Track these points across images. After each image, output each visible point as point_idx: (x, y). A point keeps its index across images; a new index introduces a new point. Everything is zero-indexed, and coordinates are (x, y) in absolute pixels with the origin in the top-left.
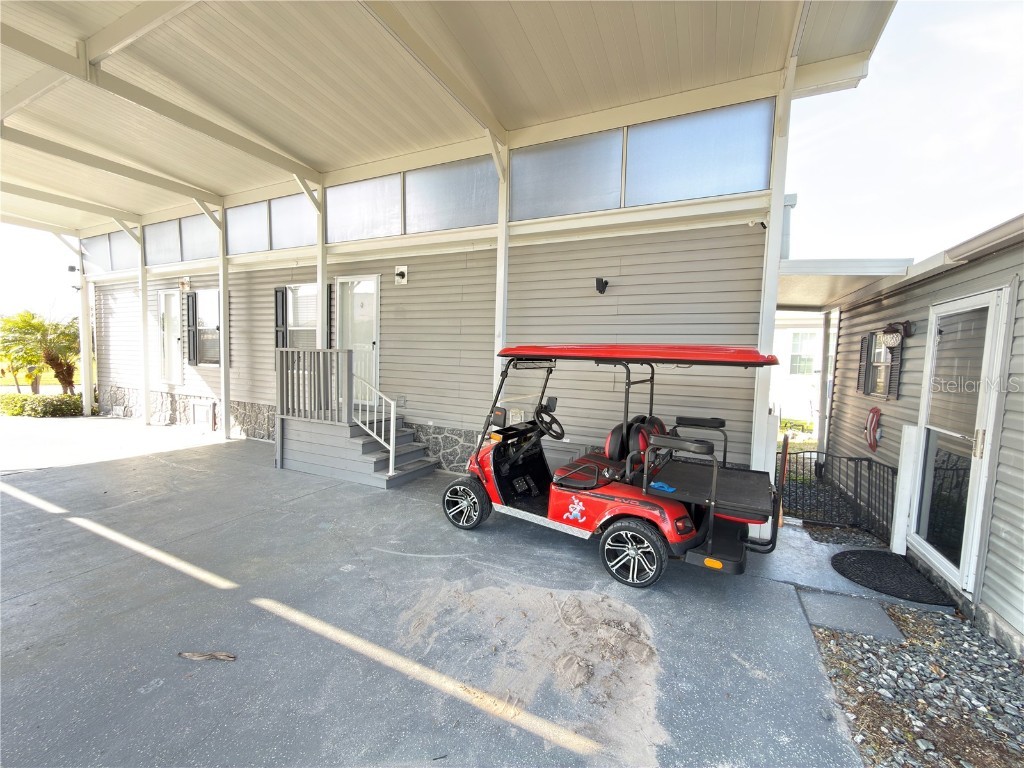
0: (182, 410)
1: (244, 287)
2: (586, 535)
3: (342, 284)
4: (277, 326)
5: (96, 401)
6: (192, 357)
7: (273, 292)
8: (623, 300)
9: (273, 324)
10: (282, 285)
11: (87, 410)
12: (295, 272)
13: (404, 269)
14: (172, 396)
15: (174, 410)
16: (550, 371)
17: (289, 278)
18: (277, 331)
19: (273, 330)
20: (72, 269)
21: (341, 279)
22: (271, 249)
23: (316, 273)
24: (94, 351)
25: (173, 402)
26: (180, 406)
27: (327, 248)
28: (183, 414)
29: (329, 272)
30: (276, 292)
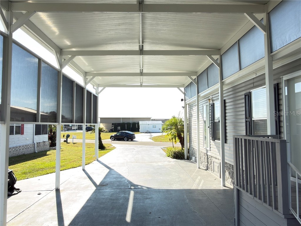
0: (210, 163)
1: (231, 96)
4: (246, 118)
5: (189, 153)
6: (213, 137)
7: (244, 96)
9: (244, 116)
10: (248, 91)
11: (186, 157)
12: (255, 80)
14: (207, 155)
15: (208, 163)
17: (252, 85)
18: (246, 122)
19: (244, 121)
20: (182, 100)
21: (285, 78)
22: (240, 69)
23: (265, 79)
24: (188, 132)
25: (208, 158)
26: (209, 161)
27: (272, 56)
28: (210, 166)
29: (274, 75)
30: (245, 96)
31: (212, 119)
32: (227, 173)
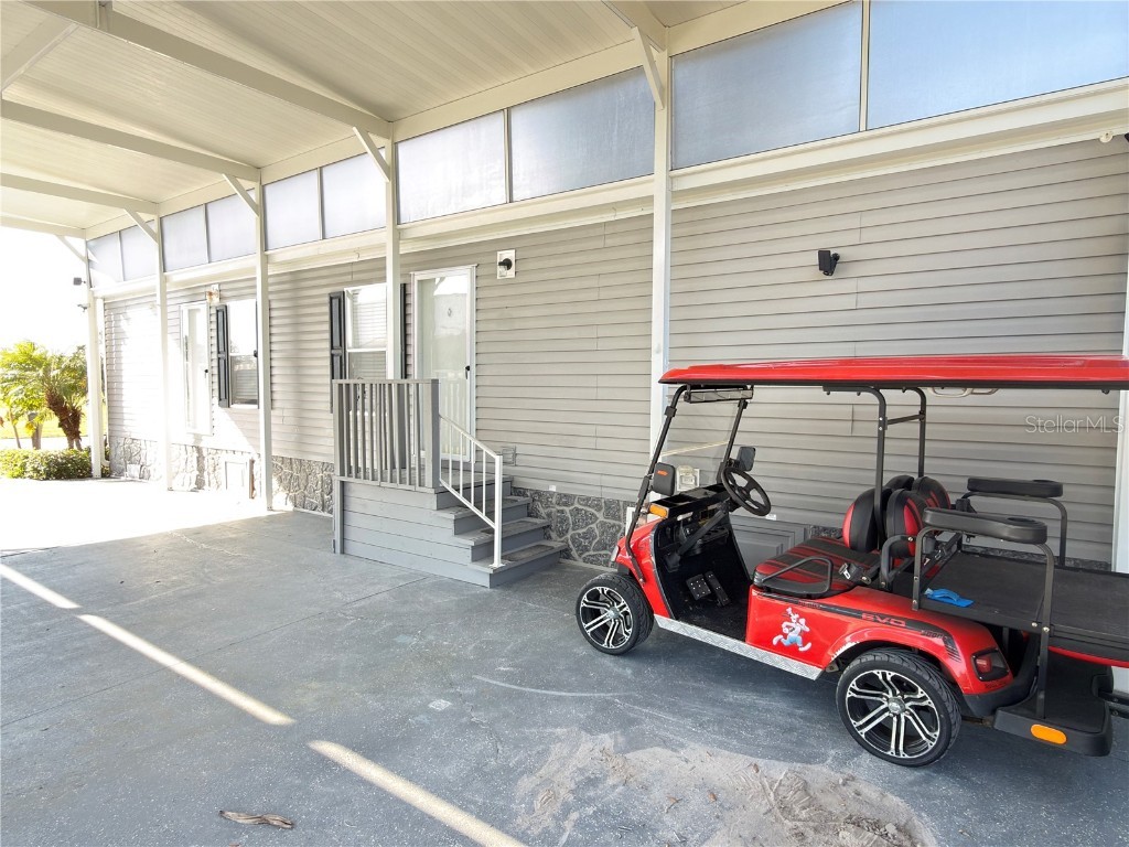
0: (211, 469)
1: (287, 295)
2: (813, 673)
3: (420, 282)
4: (332, 348)
5: (107, 458)
6: (223, 396)
7: (327, 299)
8: (864, 285)
9: (327, 345)
10: (339, 289)
11: (96, 470)
12: (355, 268)
13: (510, 255)
14: (199, 450)
15: (202, 470)
16: (743, 404)
18: (332, 356)
19: (328, 354)
20: (77, 281)
21: (419, 276)
22: (324, 238)
23: (385, 268)
24: (103, 390)
25: (200, 458)
26: (208, 464)
27: (400, 231)
28: (212, 476)
29: (402, 266)
30: (331, 299)
31: (221, 349)
32: (275, 481)
